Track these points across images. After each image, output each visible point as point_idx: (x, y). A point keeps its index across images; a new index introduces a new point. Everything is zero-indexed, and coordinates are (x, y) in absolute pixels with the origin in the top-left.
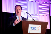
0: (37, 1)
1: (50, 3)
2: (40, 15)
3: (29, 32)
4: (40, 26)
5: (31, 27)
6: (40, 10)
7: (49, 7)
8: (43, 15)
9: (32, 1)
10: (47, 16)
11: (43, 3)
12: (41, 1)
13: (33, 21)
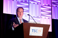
0: (39, 3)
1: (52, 5)
2: (42, 18)
3: (30, 35)
4: (42, 28)
5: (33, 30)
6: (42, 13)
7: (51, 10)
8: (45, 18)
9: (34, 3)
10: (49, 18)
11: (46, 5)
12: (44, 4)
13: (35, 23)
